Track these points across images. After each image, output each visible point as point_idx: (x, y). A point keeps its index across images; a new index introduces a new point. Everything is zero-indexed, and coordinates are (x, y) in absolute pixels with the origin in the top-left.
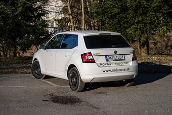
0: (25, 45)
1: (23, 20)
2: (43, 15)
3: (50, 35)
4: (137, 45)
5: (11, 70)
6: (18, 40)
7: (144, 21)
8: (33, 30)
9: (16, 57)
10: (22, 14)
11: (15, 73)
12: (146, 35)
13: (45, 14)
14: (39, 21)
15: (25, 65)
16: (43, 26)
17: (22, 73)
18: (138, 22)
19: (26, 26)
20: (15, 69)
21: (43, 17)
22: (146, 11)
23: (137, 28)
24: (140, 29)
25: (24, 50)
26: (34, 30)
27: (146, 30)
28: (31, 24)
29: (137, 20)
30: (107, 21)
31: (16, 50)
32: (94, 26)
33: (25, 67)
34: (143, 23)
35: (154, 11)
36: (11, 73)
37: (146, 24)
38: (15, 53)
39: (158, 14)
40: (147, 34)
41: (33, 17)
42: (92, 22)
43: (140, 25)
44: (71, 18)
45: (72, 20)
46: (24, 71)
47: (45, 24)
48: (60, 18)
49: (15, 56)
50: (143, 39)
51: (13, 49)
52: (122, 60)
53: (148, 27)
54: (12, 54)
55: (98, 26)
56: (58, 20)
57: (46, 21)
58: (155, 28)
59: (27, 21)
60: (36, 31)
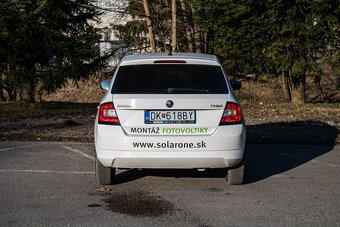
1: (49, 26)
2: (90, 17)
3: (103, 59)
4: (282, 80)
5: (21, 131)
6: (38, 66)
7: (300, 33)
8: (69, 47)
9: (34, 102)
10: (47, 13)
11: (31, 138)
12: (303, 61)
13: (94, 15)
14: (82, 29)
15: (51, 121)
16: (89, 40)
17: (43, 139)
18: (287, 35)
19: (55, 38)
20: (31, 128)
21: (89, 22)
22: (305, 11)
23: (284, 47)
24: (291, 48)
25: (51, 89)
26: (71, 48)
27: (304, 50)
28: (65, 34)
29: (284, 29)
30: (222, 30)
31: (33, 88)
32: (193, 40)
33: (50, 125)
34: (296, 36)
36: (21, 137)
37: (303, 39)
38: (31, 94)
39: (330, 19)
40: (305, 58)
41: (69, 21)
42: (189, 33)
43: (292, 41)
44: (149, 23)
45: (150, 29)
46: (50, 134)
47: (94, 36)
48: (124, 23)
49: (33, 100)
50: (296, 70)
51: (28, 86)
52: (188, 122)
53: (309, 45)
54: (25, 96)
55: (201, 40)
56: (120, 28)
57: (96, 30)
58: (322, 47)
59: (57, 28)
60: (76, 49)
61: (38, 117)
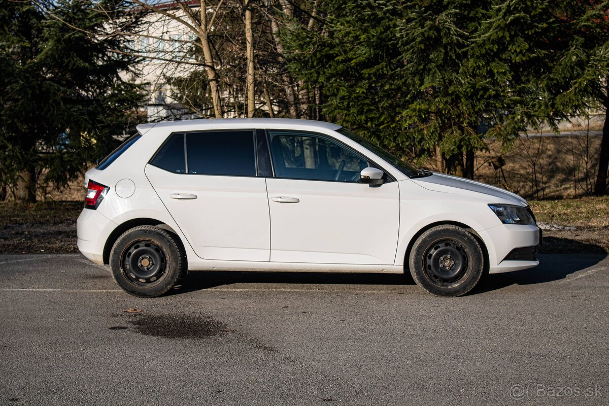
0: (63, 163)
1: (59, 82)
2: (124, 66)
5: (16, 241)
7: (451, 89)
8: (90, 114)
9: (35, 201)
10: (54, 61)
11: (31, 250)
12: (457, 133)
13: (129, 62)
14: (111, 85)
15: (62, 227)
17: (49, 251)
19: (67, 100)
20: (30, 237)
21: (122, 74)
22: (458, 56)
23: (427, 112)
24: (438, 113)
25: (61, 180)
26: (93, 115)
27: (459, 116)
28: (84, 94)
29: (427, 84)
31: (34, 180)
32: (297, 101)
33: (60, 233)
34: (446, 94)
35: (483, 56)
36: (16, 249)
38: (31, 188)
39: (497, 67)
40: (462, 129)
41: (91, 72)
44: (211, 76)
48: (185, 75)
49: (32, 198)
51: (26, 176)
53: (464, 107)
54: (21, 193)
55: (311, 101)
56: (179, 82)
57: (133, 86)
58: (486, 111)
59: (70, 85)
60: (101, 117)
61: (42, 223)
